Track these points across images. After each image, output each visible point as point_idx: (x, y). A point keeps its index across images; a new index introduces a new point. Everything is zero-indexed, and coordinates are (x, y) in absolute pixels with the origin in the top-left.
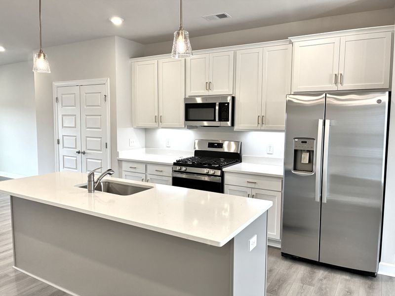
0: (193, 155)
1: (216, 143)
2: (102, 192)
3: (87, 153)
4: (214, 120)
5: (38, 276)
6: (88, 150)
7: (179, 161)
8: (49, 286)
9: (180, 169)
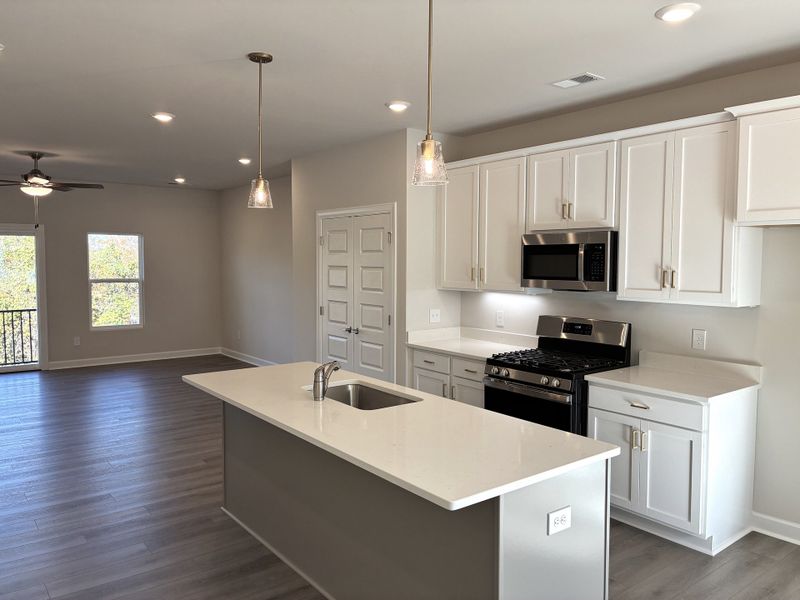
0: (535, 347)
1: (579, 325)
2: (351, 407)
3: (363, 332)
4: (576, 278)
5: (251, 528)
6: (366, 326)
7: (498, 356)
8: (262, 545)
9: (499, 373)
